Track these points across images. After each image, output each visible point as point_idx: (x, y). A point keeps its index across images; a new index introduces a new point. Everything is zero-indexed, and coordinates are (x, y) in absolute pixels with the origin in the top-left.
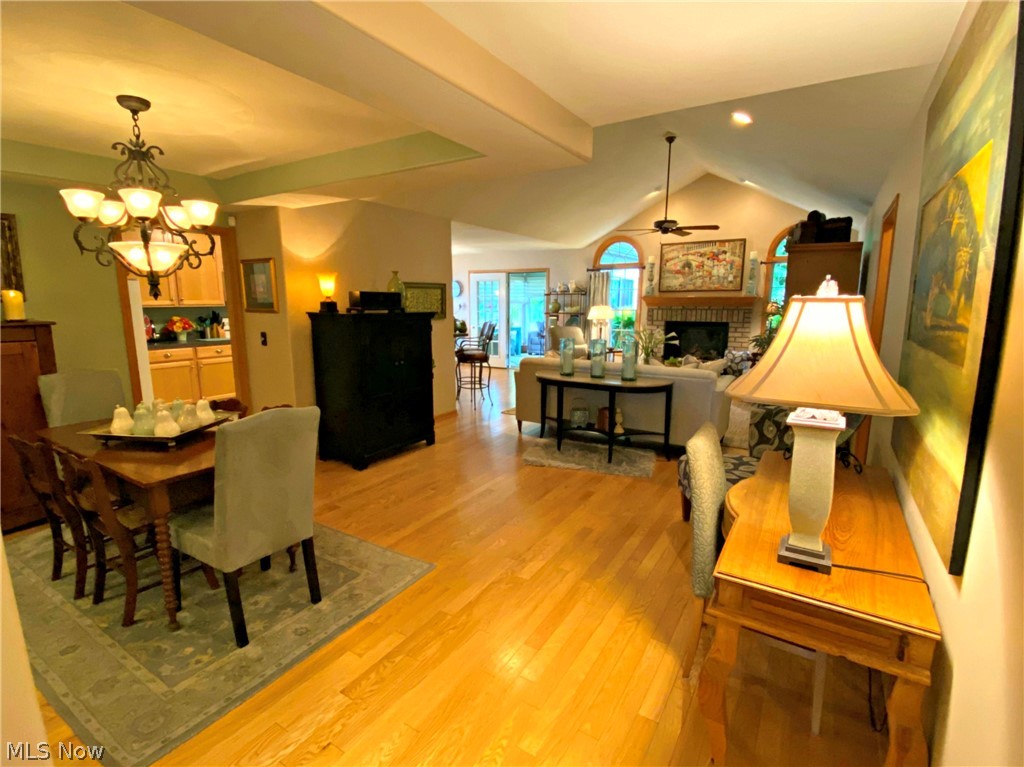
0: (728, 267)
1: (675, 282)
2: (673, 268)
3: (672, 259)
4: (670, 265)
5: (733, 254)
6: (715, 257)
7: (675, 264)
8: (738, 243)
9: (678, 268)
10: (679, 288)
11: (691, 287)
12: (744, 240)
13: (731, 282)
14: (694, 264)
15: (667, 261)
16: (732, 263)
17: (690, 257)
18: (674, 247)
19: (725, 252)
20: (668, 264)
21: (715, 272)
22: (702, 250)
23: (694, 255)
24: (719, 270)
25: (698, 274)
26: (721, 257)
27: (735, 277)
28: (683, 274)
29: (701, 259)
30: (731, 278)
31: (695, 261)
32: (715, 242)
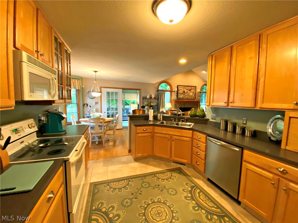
0: (193, 93)
1: (181, 96)
2: (181, 92)
3: (181, 90)
4: (180, 92)
5: (194, 90)
6: (190, 90)
7: (181, 91)
8: (195, 87)
9: (182, 92)
10: (182, 98)
11: (185, 98)
12: (196, 87)
13: (193, 97)
14: (186, 92)
15: (179, 90)
16: (194, 92)
17: (185, 90)
18: (181, 86)
19: (192, 89)
20: (179, 91)
21: (190, 94)
22: (187, 88)
23: (185, 89)
24: (191, 94)
25: (187, 94)
26: (191, 90)
27: (194, 96)
28: (183, 94)
29: (187, 90)
30: (193, 96)
31: (186, 91)
32: (190, 86)
